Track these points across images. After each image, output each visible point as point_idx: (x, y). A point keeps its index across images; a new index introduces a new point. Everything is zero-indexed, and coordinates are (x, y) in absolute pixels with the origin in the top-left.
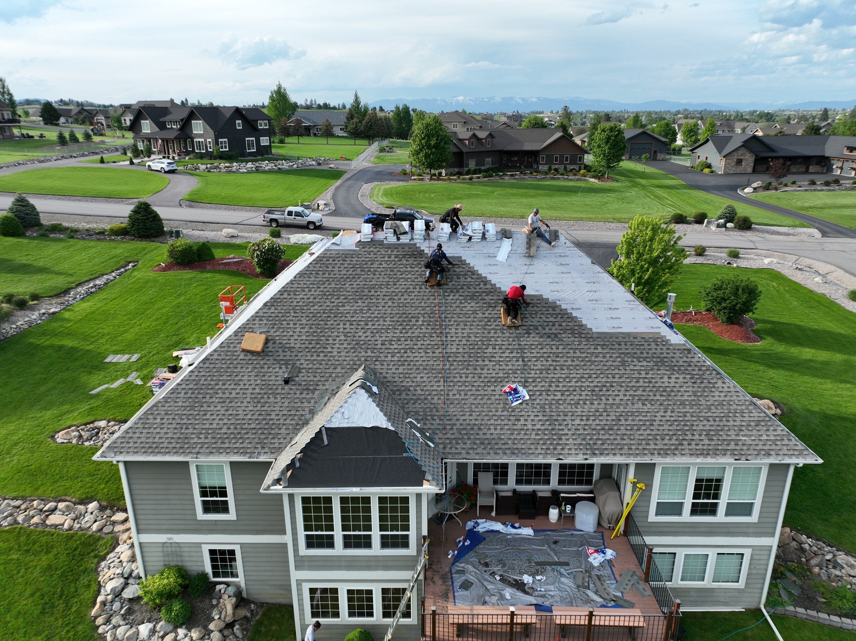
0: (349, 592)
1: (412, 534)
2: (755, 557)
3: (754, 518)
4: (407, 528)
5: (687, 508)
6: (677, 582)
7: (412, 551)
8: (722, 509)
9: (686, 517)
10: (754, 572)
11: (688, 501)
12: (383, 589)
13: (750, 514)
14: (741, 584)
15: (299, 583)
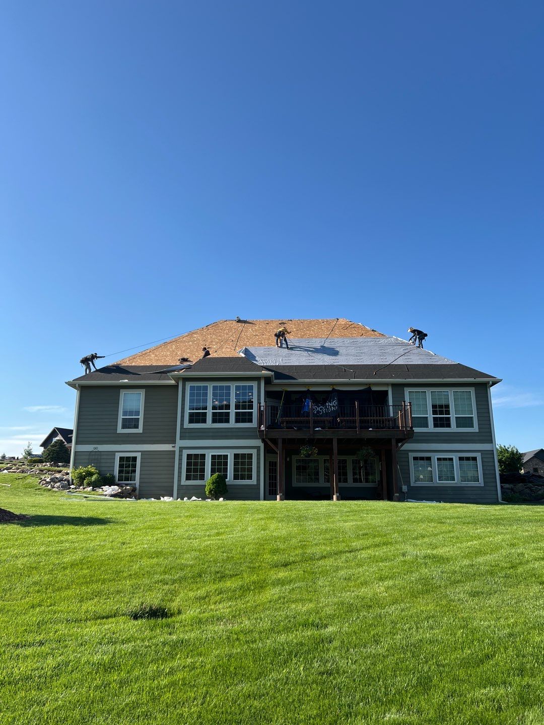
0: (213, 457)
1: (255, 411)
2: (485, 460)
3: (475, 429)
4: (251, 407)
5: (431, 422)
6: (437, 482)
7: (254, 424)
8: (453, 422)
9: (431, 428)
10: (487, 472)
11: (430, 416)
12: (234, 454)
13: (473, 427)
14: (481, 483)
15: (181, 449)
